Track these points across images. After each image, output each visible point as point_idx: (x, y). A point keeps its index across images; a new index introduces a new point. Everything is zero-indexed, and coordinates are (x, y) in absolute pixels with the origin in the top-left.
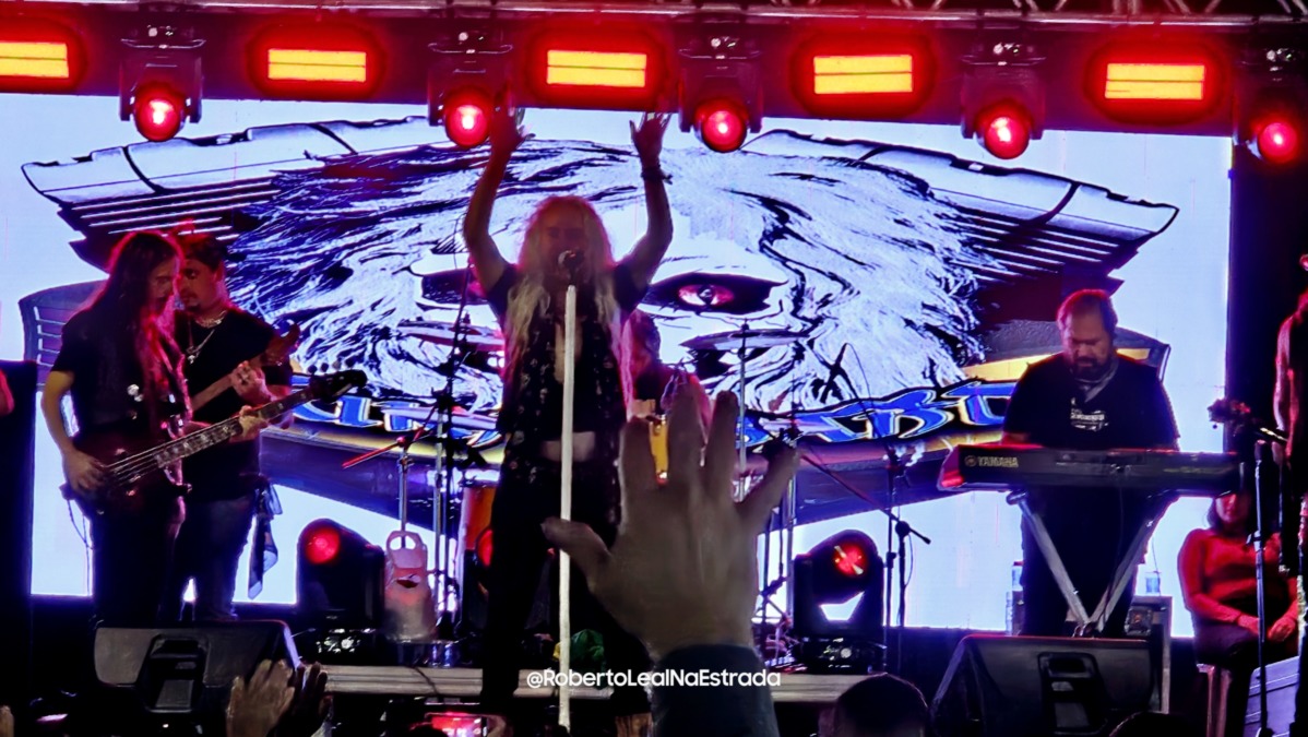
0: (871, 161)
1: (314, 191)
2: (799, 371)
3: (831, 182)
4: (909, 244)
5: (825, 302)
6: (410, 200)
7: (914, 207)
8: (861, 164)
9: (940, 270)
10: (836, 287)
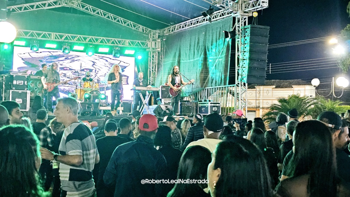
0: (103, 58)
1: (48, 58)
2: (95, 78)
3: (99, 60)
4: (106, 66)
5: (98, 71)
6: (58, 60)
7: (106, 63)
8: (102, 58)
9: (108, 69)
10: (99, 70)
